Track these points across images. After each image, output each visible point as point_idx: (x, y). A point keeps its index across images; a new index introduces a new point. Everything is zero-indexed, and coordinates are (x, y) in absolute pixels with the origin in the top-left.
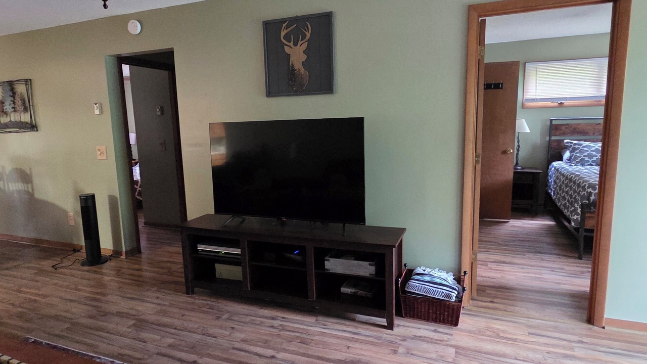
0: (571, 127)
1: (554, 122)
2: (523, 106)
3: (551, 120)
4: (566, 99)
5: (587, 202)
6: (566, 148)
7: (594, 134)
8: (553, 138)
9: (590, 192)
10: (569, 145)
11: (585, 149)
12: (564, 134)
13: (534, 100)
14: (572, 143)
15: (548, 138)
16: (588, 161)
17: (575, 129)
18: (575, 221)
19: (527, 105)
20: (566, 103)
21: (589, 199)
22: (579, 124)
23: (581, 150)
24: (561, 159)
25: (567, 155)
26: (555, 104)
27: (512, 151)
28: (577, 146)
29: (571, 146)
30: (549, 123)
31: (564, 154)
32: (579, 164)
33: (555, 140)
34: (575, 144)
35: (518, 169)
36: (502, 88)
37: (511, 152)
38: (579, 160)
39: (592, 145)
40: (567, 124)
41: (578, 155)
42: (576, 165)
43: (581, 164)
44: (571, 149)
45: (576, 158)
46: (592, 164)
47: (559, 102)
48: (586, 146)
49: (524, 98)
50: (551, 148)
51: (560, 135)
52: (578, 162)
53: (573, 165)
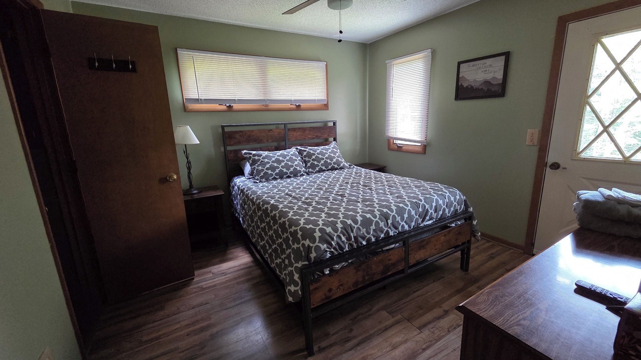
0: (245, 135)
1: (227, 129)
2: (185, 109)
3: (223, 127)
4: (234, 101)
5: (306, 263)
6: (245, 159)
7: (267, 141)
8: (229, 148)
9: (309, 245)
10: (248, 156)
11: (266, 160)
12: (239, 143)
13: (197, 101)
14: (251, 154)
15: (222, 149)
16: (272, 175)
17: (249, 136)
18: (293, 294)
19: (190, 108)
20: (236, 106)
21: (308, 258)
22: (252, 131)
23: (262, 161)
24: (243, 174)
25: (248, 168)
26: (224, 107)
27: (175, 177)
28: (256, 158)
29: (250, 157)
30: (220, 130)
31: (244, 167)
32: (264, 180)
33: (231, 151)
34: (254, 155)
35: (195, 194)
36: (134, 70)
37: (175, 179)
38: (262, 174)
39: (271, 155)
40: (241, 131)
41: (260, 168)
42: (260, 181)
43: (266, 179)
44: (251, 162)
45: (259, 172)
46: (276, 177)
47: (228, 105)
48: (266, 157)
49: (184, 98)
50: (229, 161)
51: (235, 144)
52: (262, 178)
53: (258, 181)
